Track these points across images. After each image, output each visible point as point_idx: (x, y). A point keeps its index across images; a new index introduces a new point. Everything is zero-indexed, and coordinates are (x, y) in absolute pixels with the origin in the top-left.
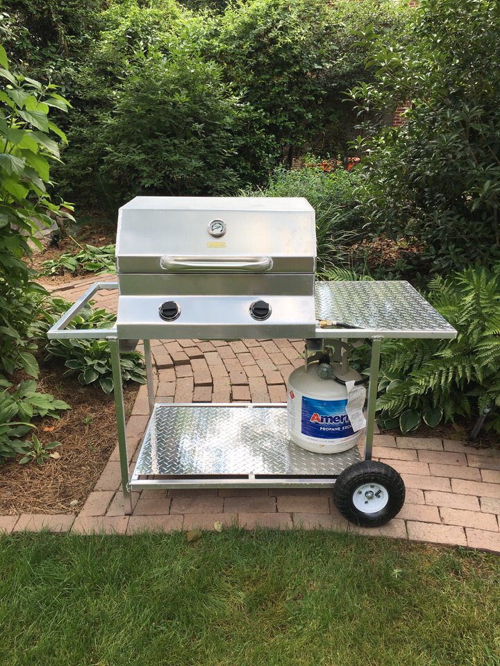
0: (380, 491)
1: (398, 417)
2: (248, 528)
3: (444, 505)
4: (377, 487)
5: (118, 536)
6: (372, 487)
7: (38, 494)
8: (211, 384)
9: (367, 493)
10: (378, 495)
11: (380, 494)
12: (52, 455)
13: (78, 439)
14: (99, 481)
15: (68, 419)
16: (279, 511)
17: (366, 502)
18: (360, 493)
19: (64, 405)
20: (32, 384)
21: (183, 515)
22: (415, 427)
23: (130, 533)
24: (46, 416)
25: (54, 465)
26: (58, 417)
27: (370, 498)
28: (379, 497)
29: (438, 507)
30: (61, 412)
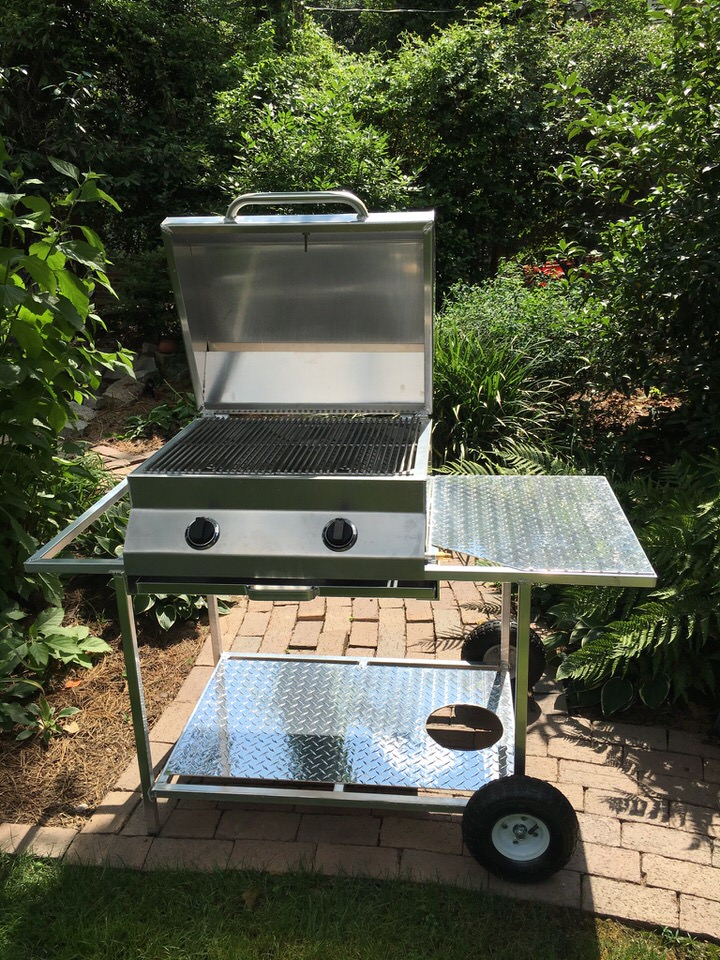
0: (536, 827)
2: (326, 872)
3: (651, 849)
4: (529, 822)
5: (127, 870)
6: (523, 819)
7: (35, 790)
8: (322, 618)
9: (516, 827)
10: (533, 832)
11: (537, 831)
12: (67, 728)
13: (111, 702)
14: (123, 775)
15: (103, 668)
16: (382, 844)
17: (515, 842)
18: (505, 827)
19: (102, 647)
20: (55, 614)
21: (234, 841)
23: (150, 867)
24: (71, 663)
25: (66, 742)
26: (89, 665)
27: (521, 837)
28: (536, 835)
29: (641, 853)
30: (95, 658)
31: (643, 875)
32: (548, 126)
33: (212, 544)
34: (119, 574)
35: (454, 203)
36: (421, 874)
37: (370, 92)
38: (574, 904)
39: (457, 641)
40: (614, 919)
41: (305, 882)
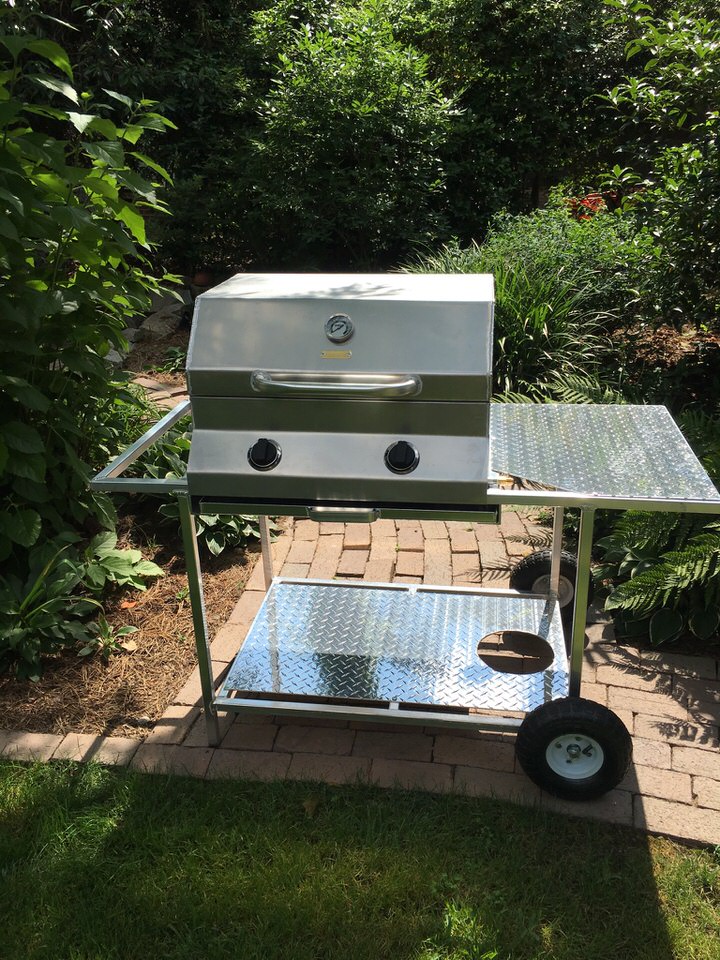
0: (590, 747)
1: (649, 619)
2: (382, 785)
3: (702, 772)
4: (584, 741)
5: (191, 778)
6: (578, 739)
7: (98, 703)
8: (368, 548)
9: (570, 747)
10: (587, 752)
11: (591, 751)
12: (125, 645)
13: (166, 623)
14: (182, 690)
15: (157, 591)
16: (435, 760)
17: (569, 762)
18: (559, 746)
19: (154, 570)
20: (110, 537)
21: (292, 754)
22: (676, 635)
23: (211, 776)
24: (126, 584)
25: (125, 659)
26: (143, 588)
27: (575, 756)
28: (590, 755)
29: (692, 776)
30: (149, 581)
31: (695, 796)
32: (596, 47)
33: (274, 466)
34: (182, 494)
35: (496, 130)
36: (475, 790)
37: (411, 11)
38: (626, 821)
39: (503, 572)
40: (666, 836)
41: (364, 793)
